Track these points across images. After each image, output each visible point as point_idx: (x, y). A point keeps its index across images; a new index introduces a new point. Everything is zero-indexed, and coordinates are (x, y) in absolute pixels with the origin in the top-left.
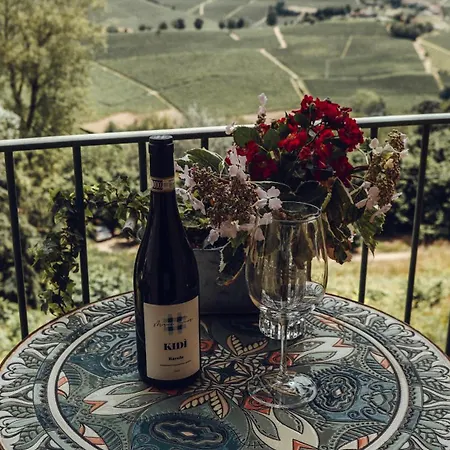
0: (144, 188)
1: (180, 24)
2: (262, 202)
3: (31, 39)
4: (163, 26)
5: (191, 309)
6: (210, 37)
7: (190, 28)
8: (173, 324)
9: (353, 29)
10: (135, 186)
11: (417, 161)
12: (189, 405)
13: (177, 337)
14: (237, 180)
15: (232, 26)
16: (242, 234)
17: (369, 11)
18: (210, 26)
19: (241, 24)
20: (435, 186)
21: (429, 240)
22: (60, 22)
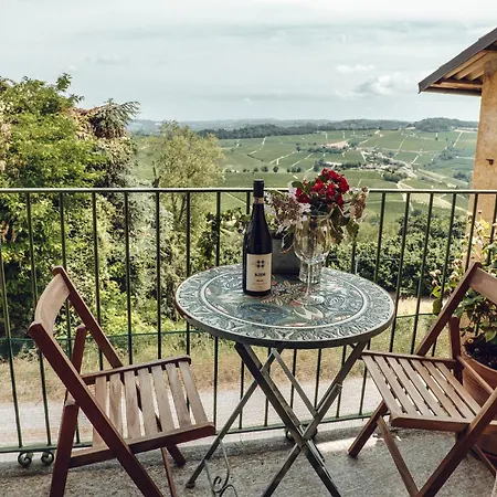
0: (248, 213)
1: (266, 170)
2: (301, 211)
3: (184, 174)
4: (256, 170)
5: (268, 258)
6: (281, 176)
7: (271, 171)
8: (260, 264)
9: (363, 175)
10: (245, 213)
11: (399, 251)
12: (266, 301)
13: (261, 270)
14: (291, 200)
15: (294, 171)
16: (293, 227)
17: (371, 166)
18: (282, 171)
19: (299, 171)
20: (408, 265)
21: (405, 296)
22: (200, 166)
